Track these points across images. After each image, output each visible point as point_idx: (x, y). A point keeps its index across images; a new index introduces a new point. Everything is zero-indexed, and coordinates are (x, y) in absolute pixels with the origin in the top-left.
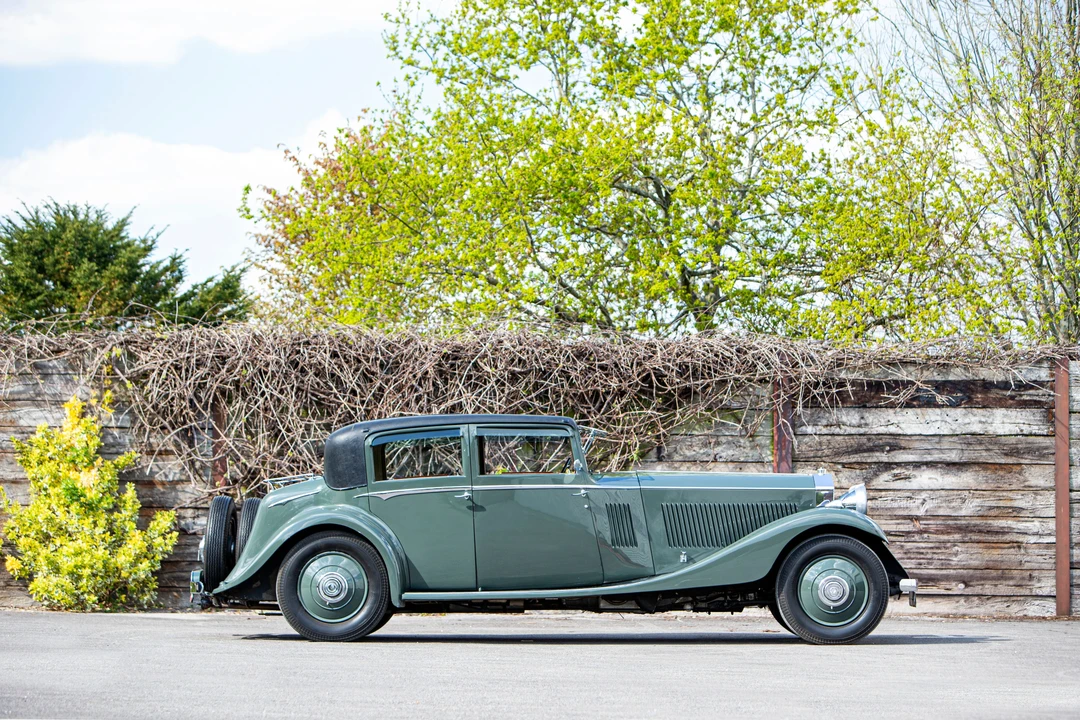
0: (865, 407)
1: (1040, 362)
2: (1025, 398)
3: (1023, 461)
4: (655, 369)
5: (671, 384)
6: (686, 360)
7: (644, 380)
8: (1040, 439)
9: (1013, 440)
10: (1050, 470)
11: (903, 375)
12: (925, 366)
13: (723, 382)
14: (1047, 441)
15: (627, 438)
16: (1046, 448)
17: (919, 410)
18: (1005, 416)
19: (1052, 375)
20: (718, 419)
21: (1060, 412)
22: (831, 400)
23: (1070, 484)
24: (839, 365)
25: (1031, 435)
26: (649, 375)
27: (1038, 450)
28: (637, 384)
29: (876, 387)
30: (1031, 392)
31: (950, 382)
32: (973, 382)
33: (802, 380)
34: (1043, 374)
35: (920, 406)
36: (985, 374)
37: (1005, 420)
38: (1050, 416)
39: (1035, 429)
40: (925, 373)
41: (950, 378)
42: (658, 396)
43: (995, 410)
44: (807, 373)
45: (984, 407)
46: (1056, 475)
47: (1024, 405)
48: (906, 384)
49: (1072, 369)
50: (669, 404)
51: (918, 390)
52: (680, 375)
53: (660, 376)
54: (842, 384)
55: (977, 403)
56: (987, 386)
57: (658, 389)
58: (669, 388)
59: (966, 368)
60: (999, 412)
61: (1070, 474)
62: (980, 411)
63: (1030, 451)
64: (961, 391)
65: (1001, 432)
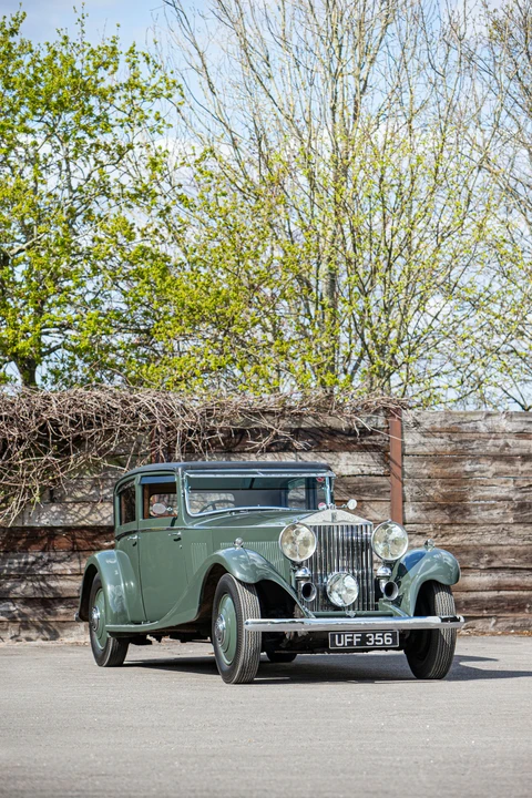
0: (230, 452)
1: (376, 412)
2: (365, 442)
3: (364, 498)
4: (51, 419)
5: (66, 433)
6: (78, 411)
7: (40, 429)
8: (378, 479)
9: (355, 480)
10: (386, 506)
11: (264, 423)
12: (282, 415)
13: (110, 431)
14: (384, 481)
15: (27, 482)
16: (383, 486)
17: (276, 455)
18: (349, 459)
19: (387, 422)
20: (107, 464)
21: (394, 453)
22: (203, 445)
23: (404, 518)
24: (209, 415)
25: (370, 475)
26: (45, 424)
27: (376, 488)
28: (35, 433)
29: (241, 433)
30: (371, 437)
31: (302, 429)
32: (321, 429)
33: (179, 428)
34: (381, 422)
35: (277, 451)
36: (331, 422)
37: (349, 462)
38: (386, 459)
39: (374, 470)
40: (282, 422)
41: (303, 426)
42: (53, 443)
43: (340, 454)
44: (183, 423)
45: (330, 451)
46: (392, 510)
47: (365, 449)
48: (266, 432)
49: (404, 417)
50: (63, 451)
51: (276, 436)
52: (72, 424)
53: (55, 425)
54: (212, 432)
55: (325, 447)
56: (333, 432)
57: (54, 437)
58: (64, 437)
59: (316, 418)
60: (344, 455)
61: (403, 508)
62: (328, 454)
63: (369, 489)
64: (312, 437)
65: (345, 473)
